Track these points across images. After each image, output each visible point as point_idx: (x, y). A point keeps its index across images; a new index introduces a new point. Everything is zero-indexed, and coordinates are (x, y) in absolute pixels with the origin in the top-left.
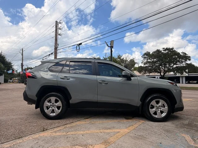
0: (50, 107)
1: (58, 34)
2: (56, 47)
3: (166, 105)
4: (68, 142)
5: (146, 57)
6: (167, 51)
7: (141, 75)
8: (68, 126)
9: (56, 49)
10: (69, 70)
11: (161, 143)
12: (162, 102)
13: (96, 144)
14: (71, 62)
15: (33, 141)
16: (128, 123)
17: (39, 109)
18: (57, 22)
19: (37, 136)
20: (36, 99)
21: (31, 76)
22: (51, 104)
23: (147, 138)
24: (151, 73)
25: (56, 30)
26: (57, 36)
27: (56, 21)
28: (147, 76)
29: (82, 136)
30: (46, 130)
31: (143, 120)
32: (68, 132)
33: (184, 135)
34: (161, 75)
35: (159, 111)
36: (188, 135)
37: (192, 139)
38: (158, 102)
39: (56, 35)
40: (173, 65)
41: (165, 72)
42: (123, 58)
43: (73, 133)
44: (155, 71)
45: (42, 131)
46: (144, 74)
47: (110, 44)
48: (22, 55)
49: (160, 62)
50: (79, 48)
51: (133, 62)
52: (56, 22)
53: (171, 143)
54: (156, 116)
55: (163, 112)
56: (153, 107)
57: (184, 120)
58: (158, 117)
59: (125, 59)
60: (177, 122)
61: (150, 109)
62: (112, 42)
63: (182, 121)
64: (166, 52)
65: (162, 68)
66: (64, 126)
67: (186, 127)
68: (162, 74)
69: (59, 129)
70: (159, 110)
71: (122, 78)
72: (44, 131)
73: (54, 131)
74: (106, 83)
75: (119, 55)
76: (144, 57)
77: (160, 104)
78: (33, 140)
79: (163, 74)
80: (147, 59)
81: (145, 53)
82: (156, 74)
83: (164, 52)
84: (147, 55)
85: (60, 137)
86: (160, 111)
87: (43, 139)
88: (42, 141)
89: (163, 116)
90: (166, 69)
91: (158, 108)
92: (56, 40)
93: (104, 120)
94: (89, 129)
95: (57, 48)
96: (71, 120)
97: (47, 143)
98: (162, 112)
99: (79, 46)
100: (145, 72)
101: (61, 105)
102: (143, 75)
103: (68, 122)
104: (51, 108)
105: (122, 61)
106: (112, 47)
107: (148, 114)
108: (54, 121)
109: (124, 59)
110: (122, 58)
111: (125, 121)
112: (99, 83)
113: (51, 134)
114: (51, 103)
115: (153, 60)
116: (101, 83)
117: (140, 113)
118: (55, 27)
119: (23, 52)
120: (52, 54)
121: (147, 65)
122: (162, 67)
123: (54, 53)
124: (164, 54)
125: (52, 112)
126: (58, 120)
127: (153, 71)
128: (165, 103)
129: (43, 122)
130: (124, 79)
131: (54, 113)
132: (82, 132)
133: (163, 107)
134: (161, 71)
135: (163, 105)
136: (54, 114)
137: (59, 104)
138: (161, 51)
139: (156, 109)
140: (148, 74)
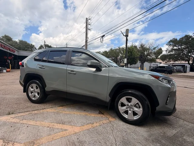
1: (88, 29)
2: (87, 40)
3: (140, 105)
7: (164, 63)
24: (176, 61)
27: (86, 18)
30: (13, 114)
34: (188, 63)
35: (131, 112)
42: (146, 47)
44: (181, 59)
46: (167, 62)
47: (126, 33)
49: (189, 49)
54: (127, 117)
58: (129, 119)
61: (119, 107)
68: (191, 62)
69: (22, 114)
72: (9, 114)
73: (16, 116)
74: (74, 73)
76: (169, 44)
80: (173, 47)
81: (171, 40)
82: (183, 62)
84: (173, 42)
91: (130, 107)
92: (87, 34)
99: (103, 38)
100: (169, 60)
101: (40, 92)
115: (180, 47)
121: (172, 53)
122: (191, 54)
123: (85, 46)
134: (190, 58)
136: (35, 99)
137: (38, 90)
138: (191, 36)
139: (127, 108)
140: (173, 62)
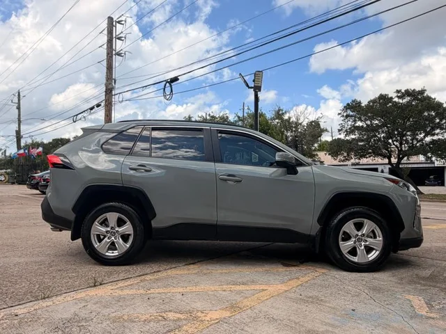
0: (105, 237)
1: (114, 52)
2: (110, 87)
3: (378, 232)
4: (152, 306)
5: (351, 113)
6: (407, 99)
7: (336, 162)
8: (148, 277)
9: (109, 92)
10: (150, 149)
11: (353, 310)
12: (368, 226)
13: (211, 310)
14: (154, 129)
15: (76, 303)
16: (287, 273)
17: (80, 241)
18: (112, 19)
19: (82, 294)
20: (72, 216)
21: (61, 162)
22: (109, 229)
23: (326, 302)
24: (364, 156)
25: (110, 41)
26: (112, 57)
27: (109, 17)
28: (353, 164)
29: (181, 296)
30: (101, 284)
31: (323, 268)
32: (149, 290)
33: (411, 297)
34: (390, 163)
35: (363, 247)
36: (420, 298)
37: (427, 304)
38: (359, 226)
39: (108, 54)
40: (425, 137)
41: (402, 154)
42: (290, 118)
43: (161, 290)
44: (374, 153)
45: (91, 287)
46: (344, 161)
47: (254, 81)
48: (19, 108)
49: (387, 127)
50: (172, 91)
51: (315, 129)
52: (110, 19)
53: (378, 310)
54: (355, 259)
55: (373, 249)
56: (347, 237)
57: (424, 268)
58: (360, 262)
59: (293, 119)
60: (404, 273)
61: (341, 243)
62: (258, 75)
63: (416, 271)
64: (404, 101)
65: (394, 144)
66: (139, 279)
67: (421, 282)
68: (394, 160)
69: (129, 282)
70: (363, 243)
71: (275, 169)
72: (95, 286)
73: (118, 286)
74: (237, 180)
75: (279, 110)
76: (345, 114)
77: (364, 231)
78: (74, 301)
79: (397, 160)
80: (355, 121)
81: (348, 104)
82: (379, 160)
83: (401, 101)
84: (354, 108)
85: (133, 297)
86: (365, 246)
87: (96, 300)
88: (95, 304)
89: (370, 259)
90: (405, 147)
91: (359, 240)
92: (110, 68)
93: (233, 267)
94: (196, 284)
95: (111, 91)
96: (155, 267)
97: (105, 307)
98: (369, 250)
99: (171, 86)
100: (348, 155)
101: (131, 232)
102: (342, 163)
103: (148, 271)
104: (109, 238)
105: (288, 125)
106: (257, 89)
107: (337, 253)
108: (115, 268)
109: (291, 120)
110: (286, 117)
111: (281, 269)
112: (222, 179)
113: (111, 291)
114: (107, 226)
115: (369, 122)
116: (226, 180)
117: (317, 252)
118: (106, 32)
119: (19, 100)
120: (98, 105)
121: (353, 137)
122: (393, 141)
123: (103, 104)
124: (399, 108)
125: (109, 249)
126: (124, 267)
127: (370, 153)
128: (377, 228)
129: (90, 271)
130: (281, 170)
131: (116, 249)
132: (181, 290)
133: (371, 238)
134: (391, 151)
135: (373, 231)
136: (116, 253)
137: (127, 228)
138: (391, 98)
139: (355, 243)
140: (357, 161)
